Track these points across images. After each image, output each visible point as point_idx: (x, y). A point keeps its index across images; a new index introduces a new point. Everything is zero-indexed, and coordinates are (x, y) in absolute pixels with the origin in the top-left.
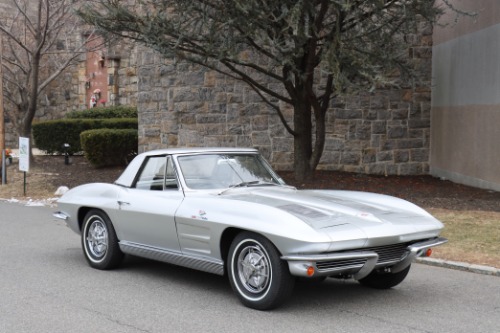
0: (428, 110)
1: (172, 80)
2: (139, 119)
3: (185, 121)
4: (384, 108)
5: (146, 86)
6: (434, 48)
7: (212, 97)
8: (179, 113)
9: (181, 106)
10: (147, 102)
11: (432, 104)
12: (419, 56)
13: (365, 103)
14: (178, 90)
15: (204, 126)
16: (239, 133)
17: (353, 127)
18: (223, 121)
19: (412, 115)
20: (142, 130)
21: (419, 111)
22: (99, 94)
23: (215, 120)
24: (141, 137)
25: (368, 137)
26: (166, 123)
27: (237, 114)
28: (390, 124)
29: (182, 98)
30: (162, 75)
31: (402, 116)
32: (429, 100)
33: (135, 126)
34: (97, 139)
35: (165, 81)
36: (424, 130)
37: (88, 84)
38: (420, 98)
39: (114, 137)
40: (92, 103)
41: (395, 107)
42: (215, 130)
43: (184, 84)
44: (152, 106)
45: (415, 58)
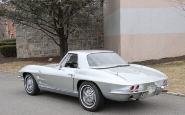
0: (103, 37)
1: (27, 30)
2: (17, 42)
3: (31, 42)
4: (91, 37)
5: (18, 32)
6: (104, 19)
7: (39, 35)
8: (29, 40)
9: (29, 38)
10: (19, 37)
11: (104, 36)
12: (100, 21)
13: (85, 36)
14: (28, 33)
15: (37, 44)
16: (48, 45)
17: (82, 43)
18: (43, 42)
19: (99, 39)
20: (18, 45)
21: (101, 38)
22: (13, 35)
23: (40, 42)
24: (18, 48)
25: (86, 46)
26: (25, 43)
27: (46, 40)
28: (93, 42)
29: (29, 36)
30: (23, 29)
31: (96, 39)
32: (103, 34)
33: (15, 44)
34: (5, 48)
35: (24, 30)
36: (102, 43)
37: (9, 32)
38: (101, 34)
39: (10, 48)
40: (11, 38)
41: (94, 37)
42: (40, 45)
43: (30, 31)
44: (21, 38)
45: (99, 23)
